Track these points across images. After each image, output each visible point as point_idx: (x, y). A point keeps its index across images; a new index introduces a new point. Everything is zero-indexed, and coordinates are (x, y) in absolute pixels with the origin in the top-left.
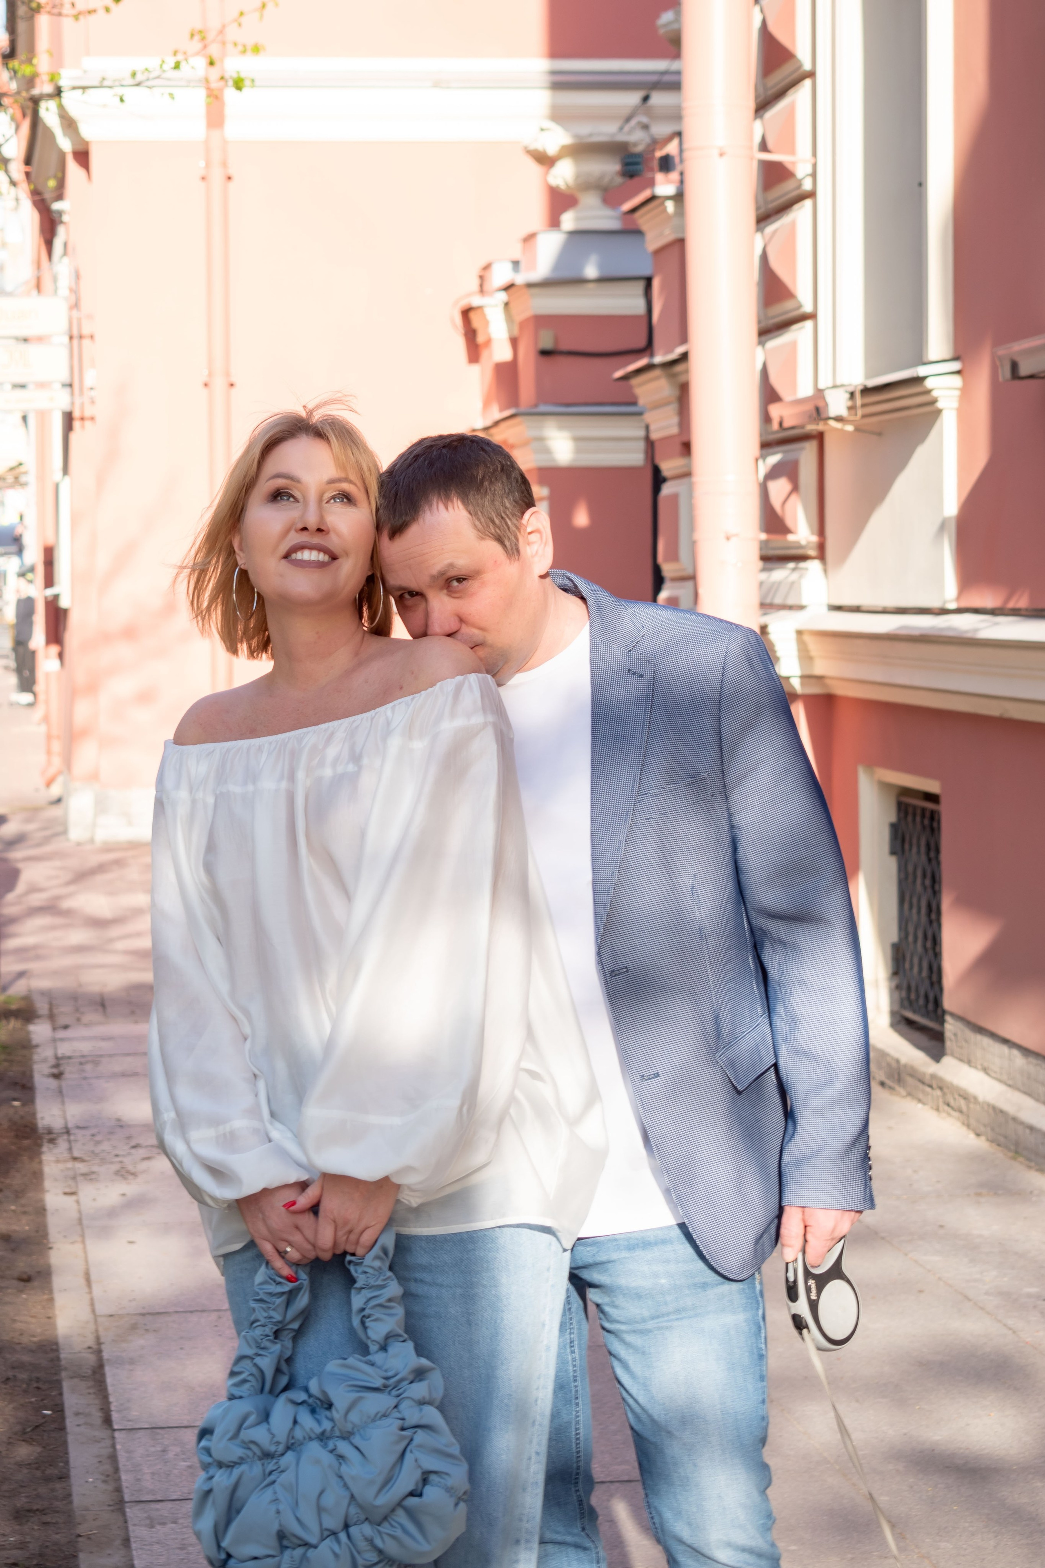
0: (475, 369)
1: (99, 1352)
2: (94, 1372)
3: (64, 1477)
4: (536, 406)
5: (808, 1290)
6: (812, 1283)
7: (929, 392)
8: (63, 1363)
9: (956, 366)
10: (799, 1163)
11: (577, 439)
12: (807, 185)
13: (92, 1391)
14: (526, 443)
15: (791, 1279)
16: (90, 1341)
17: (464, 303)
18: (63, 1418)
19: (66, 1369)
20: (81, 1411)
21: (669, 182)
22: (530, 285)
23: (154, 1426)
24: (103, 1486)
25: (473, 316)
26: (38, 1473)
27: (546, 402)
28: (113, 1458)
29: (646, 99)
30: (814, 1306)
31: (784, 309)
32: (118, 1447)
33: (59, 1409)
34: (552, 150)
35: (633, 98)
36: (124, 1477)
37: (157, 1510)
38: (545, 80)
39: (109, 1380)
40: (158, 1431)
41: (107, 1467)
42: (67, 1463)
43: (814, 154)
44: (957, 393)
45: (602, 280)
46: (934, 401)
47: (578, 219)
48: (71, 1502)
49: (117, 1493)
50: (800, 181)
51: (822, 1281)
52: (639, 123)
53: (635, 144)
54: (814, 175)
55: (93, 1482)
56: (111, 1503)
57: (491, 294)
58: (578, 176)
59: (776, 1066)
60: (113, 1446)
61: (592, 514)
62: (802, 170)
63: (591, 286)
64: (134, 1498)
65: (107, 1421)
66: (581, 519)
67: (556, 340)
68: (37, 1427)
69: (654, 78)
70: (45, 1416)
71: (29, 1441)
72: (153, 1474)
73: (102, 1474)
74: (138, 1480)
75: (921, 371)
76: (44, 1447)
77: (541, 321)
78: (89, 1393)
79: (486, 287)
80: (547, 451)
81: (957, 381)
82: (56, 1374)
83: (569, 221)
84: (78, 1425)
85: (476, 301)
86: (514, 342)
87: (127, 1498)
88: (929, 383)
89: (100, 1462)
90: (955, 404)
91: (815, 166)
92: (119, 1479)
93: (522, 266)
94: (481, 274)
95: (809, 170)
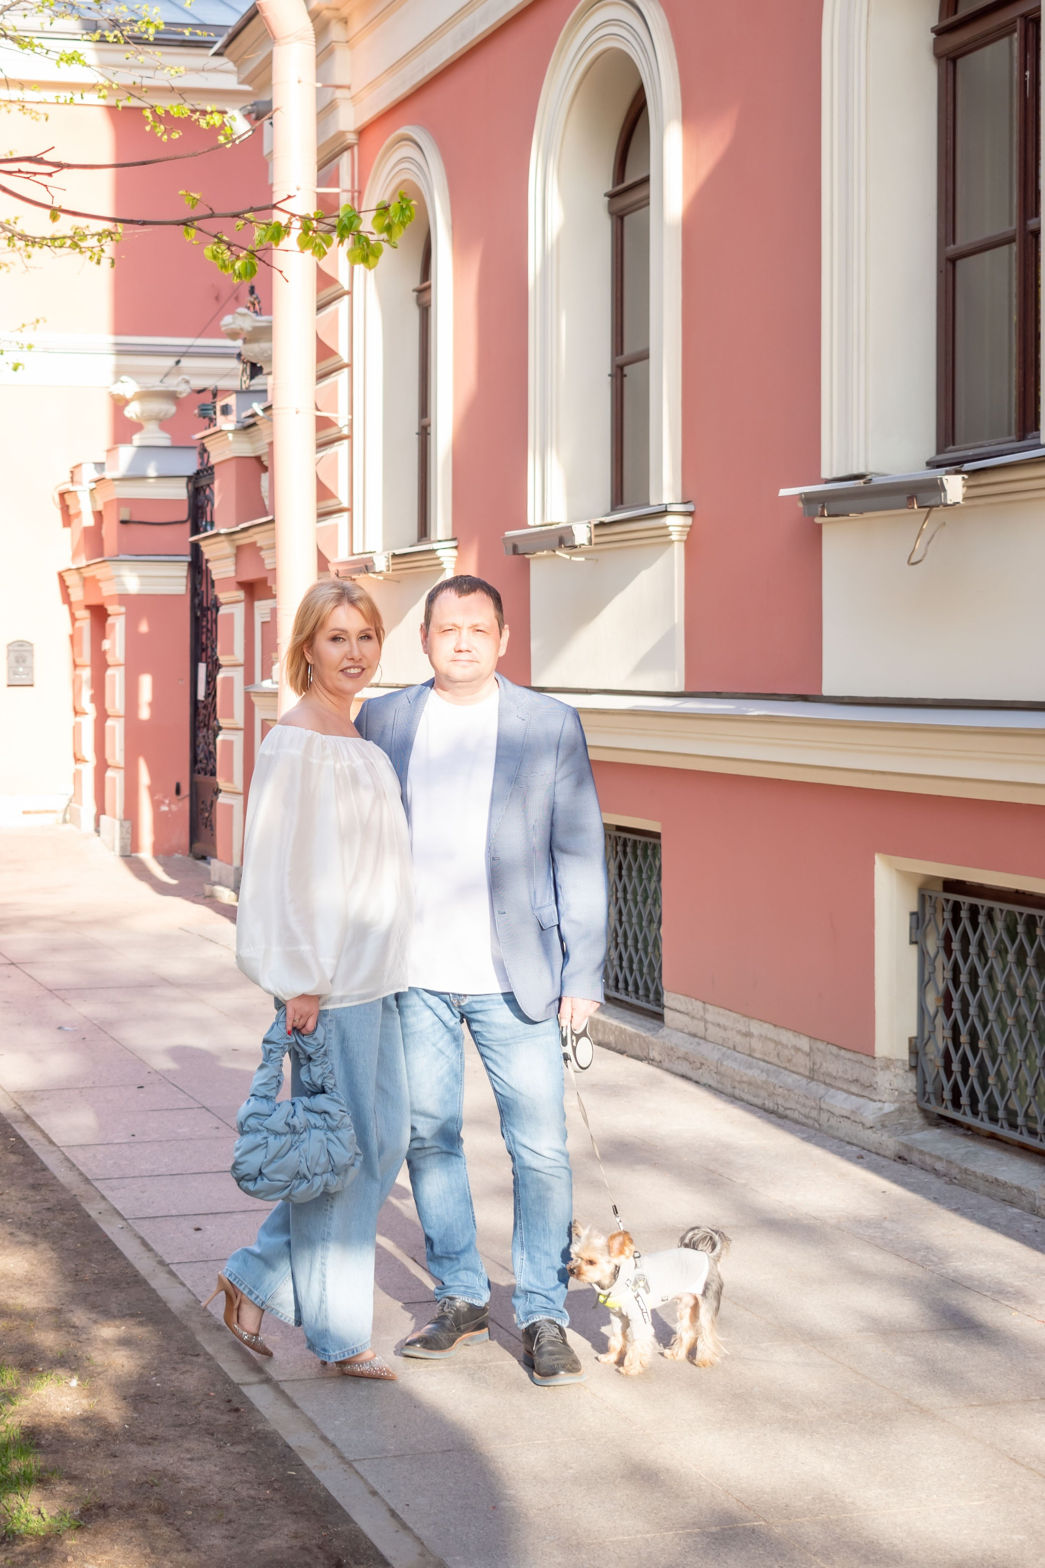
0: (68, 530)
4: (118, 556)
5: (572, 1041)
6: (574, 1038)
7: (438, 558)
9: (454, 544)
10: (571, 976)
11: (140, 577)
12: (346, 431)
14: (111, 579)
15: (564, 1035)
17: (63, 488)
22: (114, 480)
24: (71, 1172)
25: (66, 496)
27: (124, 554)
28: (67, 1159)
29: (178, 362)
30: (574, 1049)
31: (330, 504)
32: (67, 1154)
33: (18, 1137)
34: (129, 395)
35: (170, 362)
38: (111, 349)
39: (39, 1122)
41: (67, 1163)
43: (351, 413)
44: (455, 559)
46: (441, 564)
47: (142, 439)
48: (58, 1181)
49: (81, 1175)
51: (579, 1037)
52: (183, 379)
53: (181, 393)
56: (82, 1180)
57: (80, 483)
58: (143, 412)
59: (558, 926)
60: (63, 1154)
61: (151, 625)
66: (144, 628)
67: (131, 514)
69: (184, 350)
75: (435, 546)
77: (122, 502)
79: (75, 479)
80: (122, 584)
81: (454, 552)
83: (137, 439)
86: (99, 515)
89: (61, 1161)
90: (453, 566)
91: (352, 420)
92: (78, 1168)
93: (106, 466)
95: (347, 422)
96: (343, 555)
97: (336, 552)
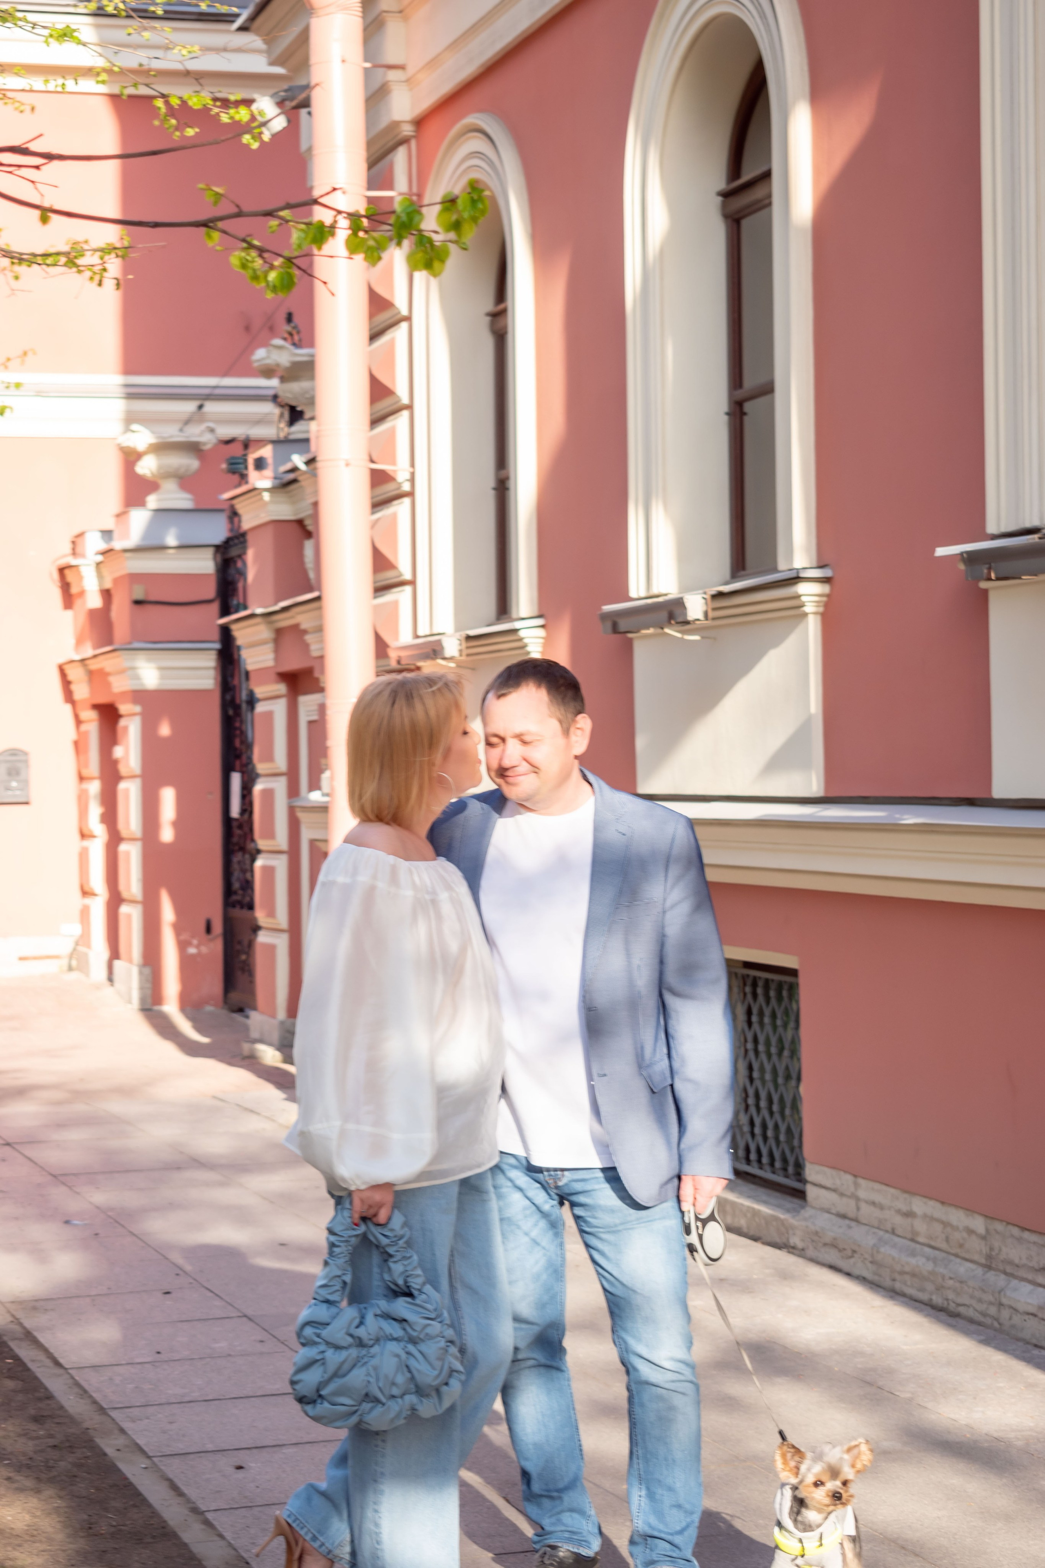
0: (69, 613)
1: (21, 1324)
2: (27, 1336)
3: (51, 1397)
4: (130, 643)
5: (697, 1228)
6: (699, 1224)
7: (521, 639)
9: (540, 622)
11: (161, 669)
12: (406, 487)
14: (122, 671)
16: (10, 1318)
17: (63, 562)
18: (24, 1364)
20: (34, 1359)
21: (266, 478)
22: (126, 551)
23: (92, 1365)
24: (83, 1401)
25: (67, 572)
26: (31, 1396)
27: (138, 640)
28: (77, 1384)
29: (200, 407)
30: (700, 1237)
31: (388, 576)
32: (77, 1378)
33: (17, 1359)
34: (141, 447)
35: (190, 407)
36: (94, 1395)
37: (130, 1412)
38: (121, 391)
39: (42, 1340)
40: (98, 1368)
41: (76, 1390)
42: (46, 1389)
43: (413, 465)
44: (542, 641)
45: (180, 547)
46: (524, 646)
47: (159, 500)
49: (96, 1404)
50: (400, 484)
51: (705, 1222)
52: (207, 427)
53: (205, 444)
54: (412, 480)
56: (96, 1410)
57: (83, 556)
58: (160, 467)
60: (72, 1378)
61: (173, 727)
62: (402, 476)
63: (171, 551)
64: (110, 1406)
65: (57, 1364)
66: (165, 730)
67: (146, 593)
69: (207, 391)
70: (9, 1363)
72: (113, 1392)
73: (77, 1394)
74: (105, 1396)
75: (517, 625)
76: (22, 1381)
77: (134, 578)
78: (33, 1349)
79: (77, 551)
80: (137, 678)
81: (542, 633)
83: (153, 501)
84: (39, 1367)
85: (73, 562)
86: (107, 594)
87: (105, 1406)
88: (522, 634)
89: (70, 1387)
90: (539, 649)
91: (413, 474)
92: (91, 1396)
93: (115, 535)
94: (73, 540)
95: (408, 476)
96: (405, 637)
97: (396, 634)
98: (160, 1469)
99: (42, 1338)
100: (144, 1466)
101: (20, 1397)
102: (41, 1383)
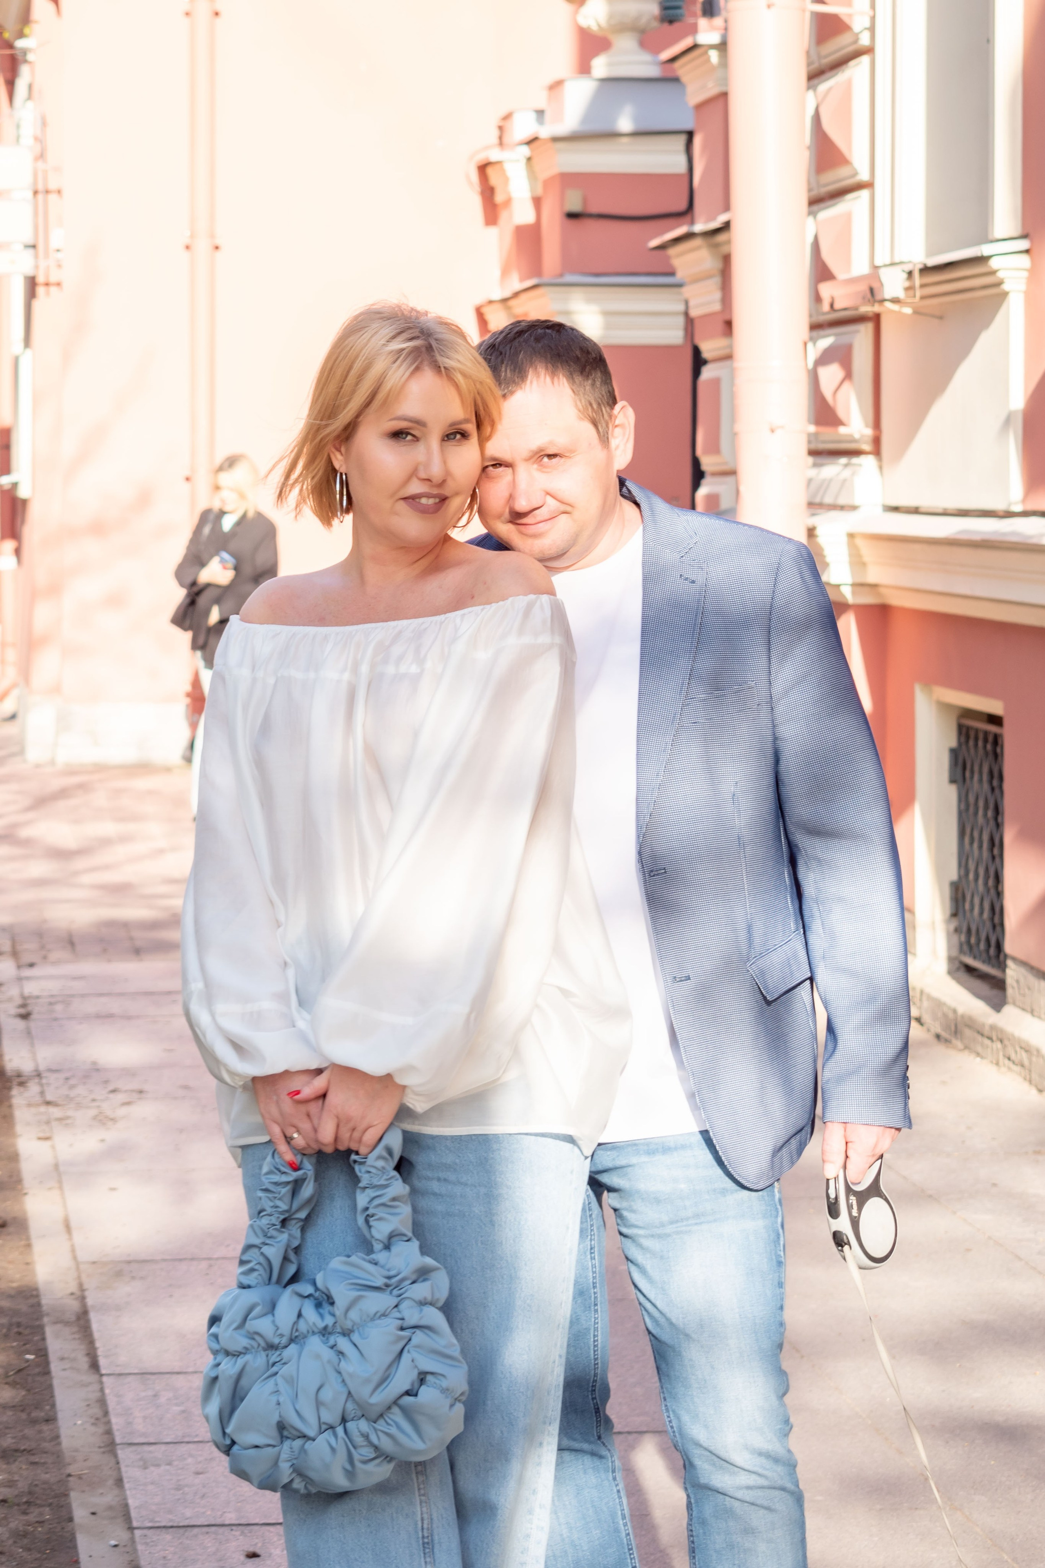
0: (494, 232)
1: (83, 1299)
2: (78, 1318)
3: (51, 1419)
4: (562, 276)
5: (850, 1207)
6: (854, 1199)
7: (995, 272)
8: (44, 1308)
9: (1024, 245)
11: (607, 314)
12: (866, 40)
13: (77, 1336)
15: (834, 1195)
16: (73, 1287)
17: (481, 157)
18: (47, 1363)
19: (48, 1315)
20: (66, 1356)
21: (714, 29)
22: (558, 139)
23: (144, 1371)
24: (93, 1429)
25: (491, 172)
26: (24, 1416)
27: (573, 272)
28: (102, 1402)
30: (856, 1223)
32: (107, 1391)
33: (43, 1354)
36: (114, 1420)
37: (150, 1452)
39: (95, 1326)
40: (149, 1376)
41: (96, 1411)
42: (53, 1406)
44: (1026, 274)
45: (638, 134)
46: (999, 283)
48: (59, 1444)
49: (107, 1436)
50: (857, 35)
51: (863, 1198)
54: (872, 29)
55: (82, 1424)
56: (102, 1445)
57: (512, 148)
60: (102, 1390)
62: (859, 23)
63: (623, 140)
64: (125, 1441)
65: (94, 1366)
67: (585, 201)
68: (20, 1371)
70: (27, 1361)
71: (13, 1384)
72: (145, 1418)
73: (92, 1417)
74: (130, 1423)
75: (988, 250)
76: (29, 1390)
77: (568, 180)
78: (74, 1339)
79: (507, 140)
81: (1024, 258)
82: (37, 1319)
83: (601, 67)
84: (64, 1370)
85: (495, 155)
86: (538, 202)
87: (118, 1440)
88: (995, 263)
89: (88, 1405)
90: (1024, 286)
92: (109, 1422)
93: (548, 117)
94: (501, 125)
95: (868, 23)
98: (135, 1550)
99: (96, 1322)
100: (113, 1543)
101: (7, 1416)
102: (52, 1396)
